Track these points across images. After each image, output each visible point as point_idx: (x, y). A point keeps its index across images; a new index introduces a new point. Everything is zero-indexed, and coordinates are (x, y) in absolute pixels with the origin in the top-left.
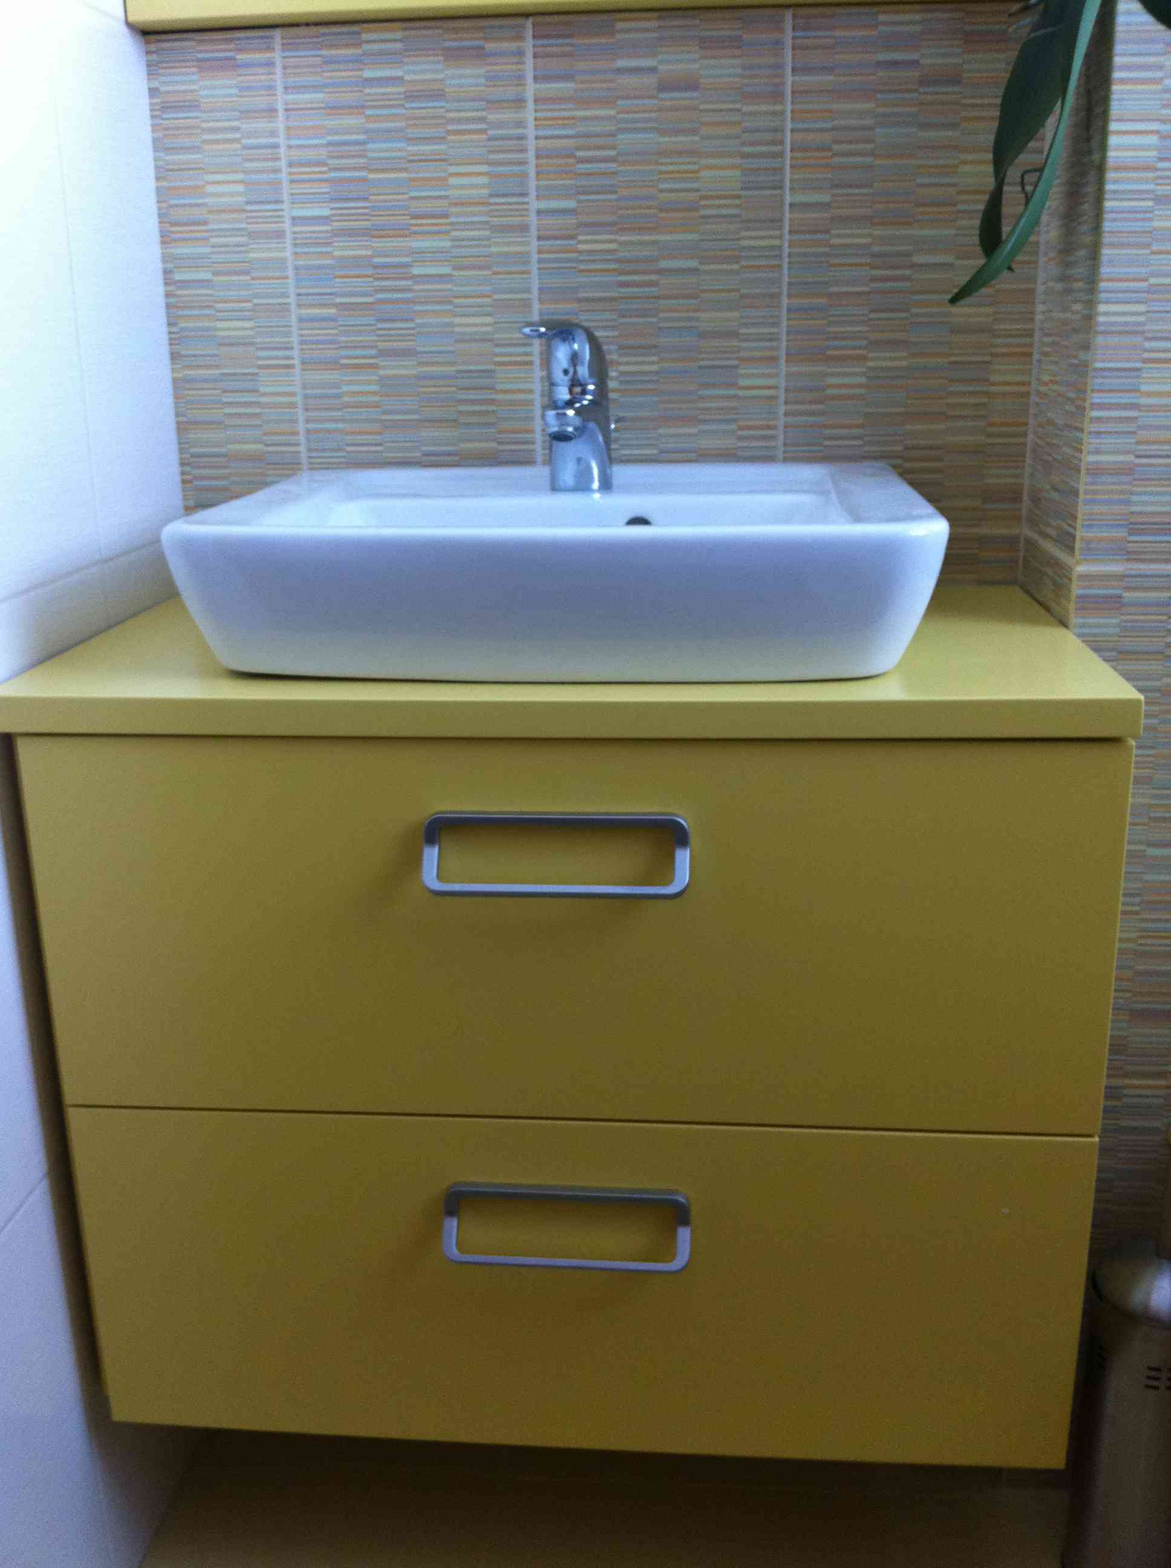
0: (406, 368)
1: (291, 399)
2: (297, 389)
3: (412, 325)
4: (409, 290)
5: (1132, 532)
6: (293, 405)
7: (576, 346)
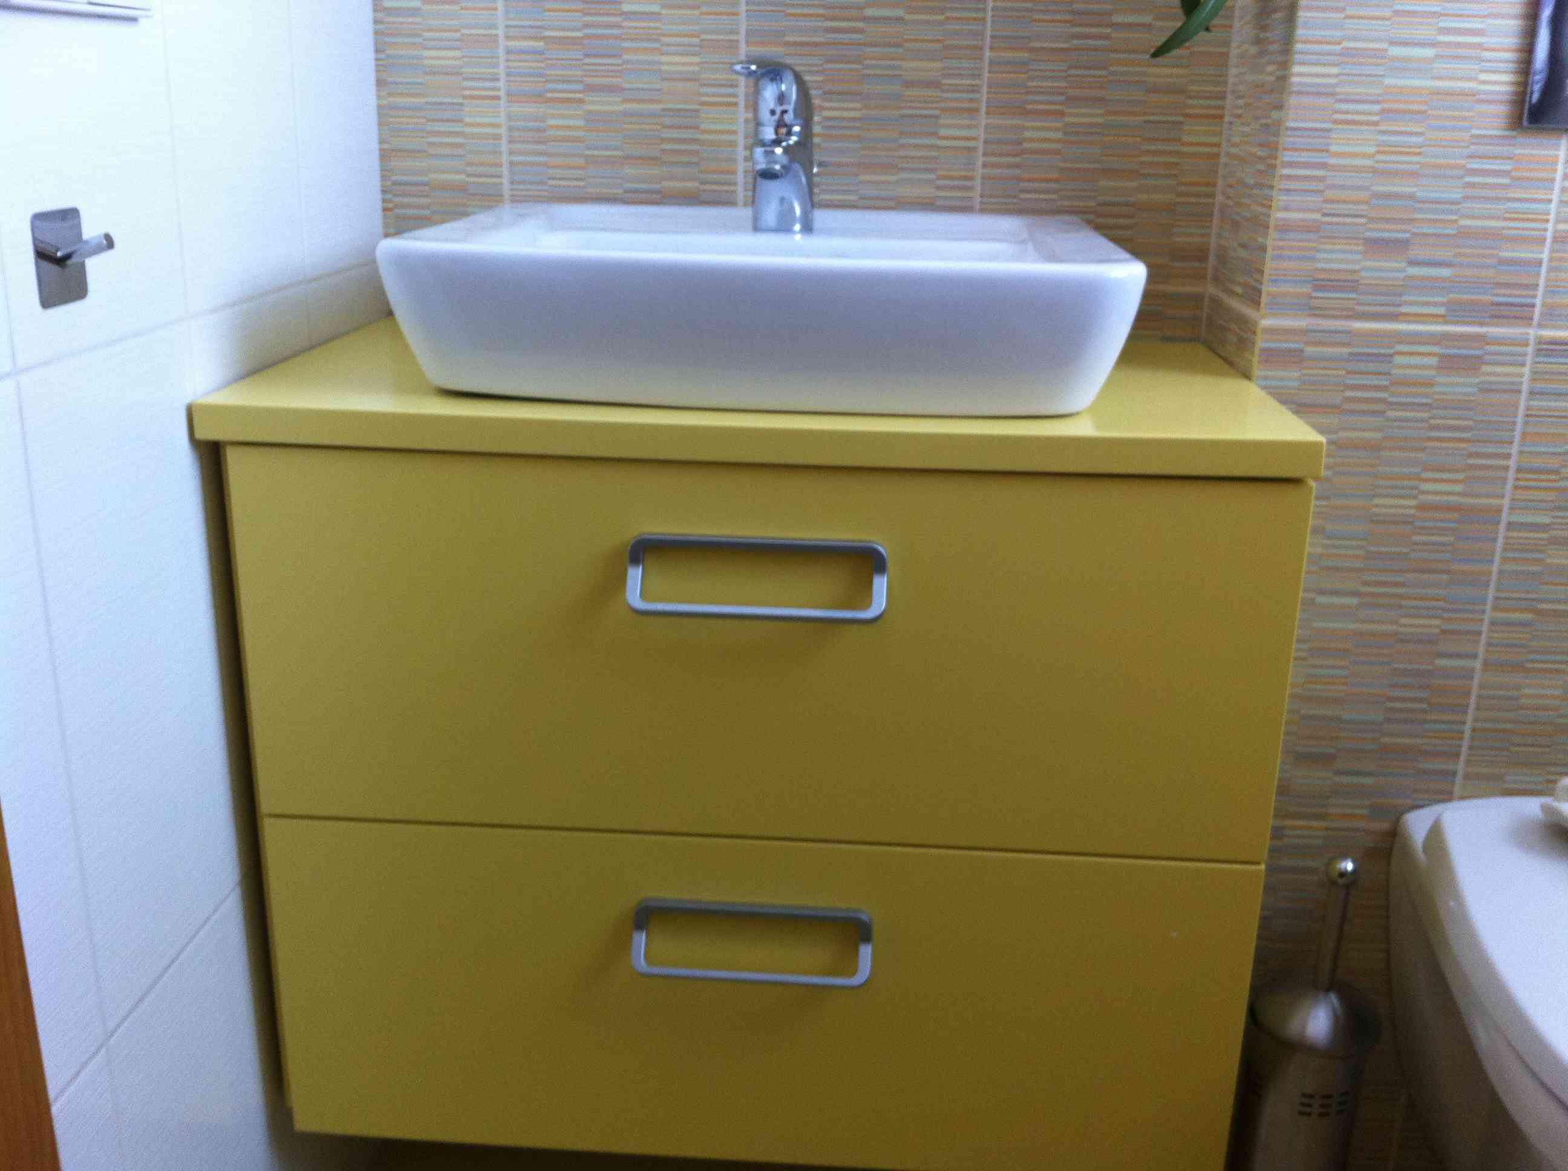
0: (614, 105)
1: (496, 131)
2: (502, 119)
3: (619, 61)
4: (620, 27)
5: (1317, 288)
6: (497, 137)
7: (783, 87)
